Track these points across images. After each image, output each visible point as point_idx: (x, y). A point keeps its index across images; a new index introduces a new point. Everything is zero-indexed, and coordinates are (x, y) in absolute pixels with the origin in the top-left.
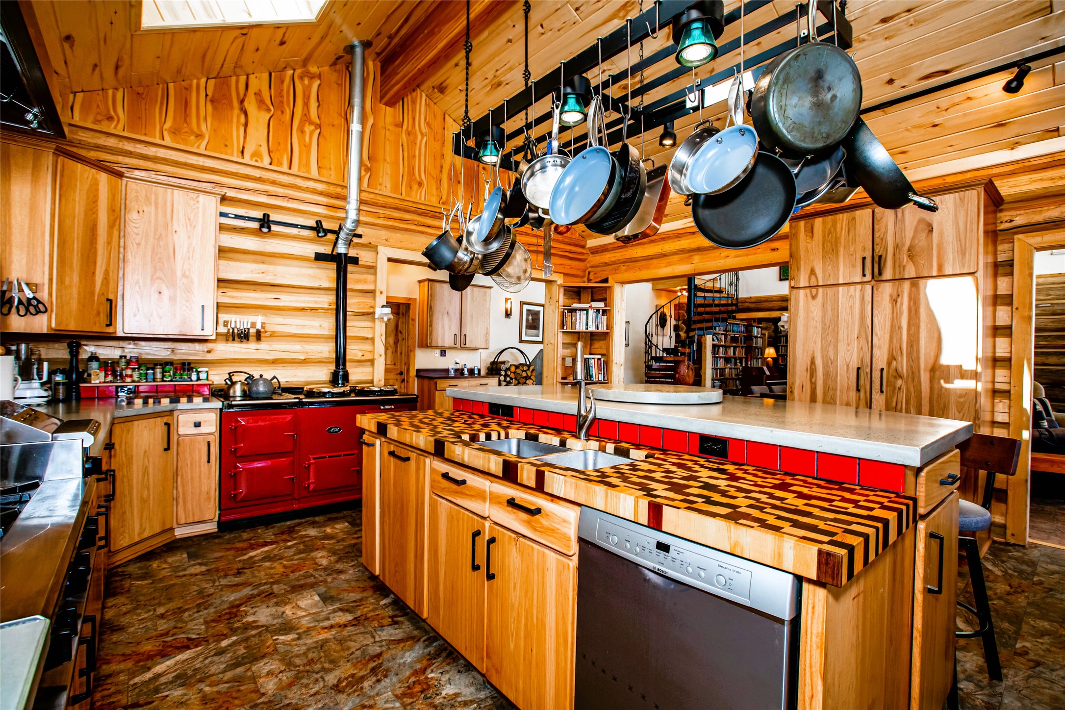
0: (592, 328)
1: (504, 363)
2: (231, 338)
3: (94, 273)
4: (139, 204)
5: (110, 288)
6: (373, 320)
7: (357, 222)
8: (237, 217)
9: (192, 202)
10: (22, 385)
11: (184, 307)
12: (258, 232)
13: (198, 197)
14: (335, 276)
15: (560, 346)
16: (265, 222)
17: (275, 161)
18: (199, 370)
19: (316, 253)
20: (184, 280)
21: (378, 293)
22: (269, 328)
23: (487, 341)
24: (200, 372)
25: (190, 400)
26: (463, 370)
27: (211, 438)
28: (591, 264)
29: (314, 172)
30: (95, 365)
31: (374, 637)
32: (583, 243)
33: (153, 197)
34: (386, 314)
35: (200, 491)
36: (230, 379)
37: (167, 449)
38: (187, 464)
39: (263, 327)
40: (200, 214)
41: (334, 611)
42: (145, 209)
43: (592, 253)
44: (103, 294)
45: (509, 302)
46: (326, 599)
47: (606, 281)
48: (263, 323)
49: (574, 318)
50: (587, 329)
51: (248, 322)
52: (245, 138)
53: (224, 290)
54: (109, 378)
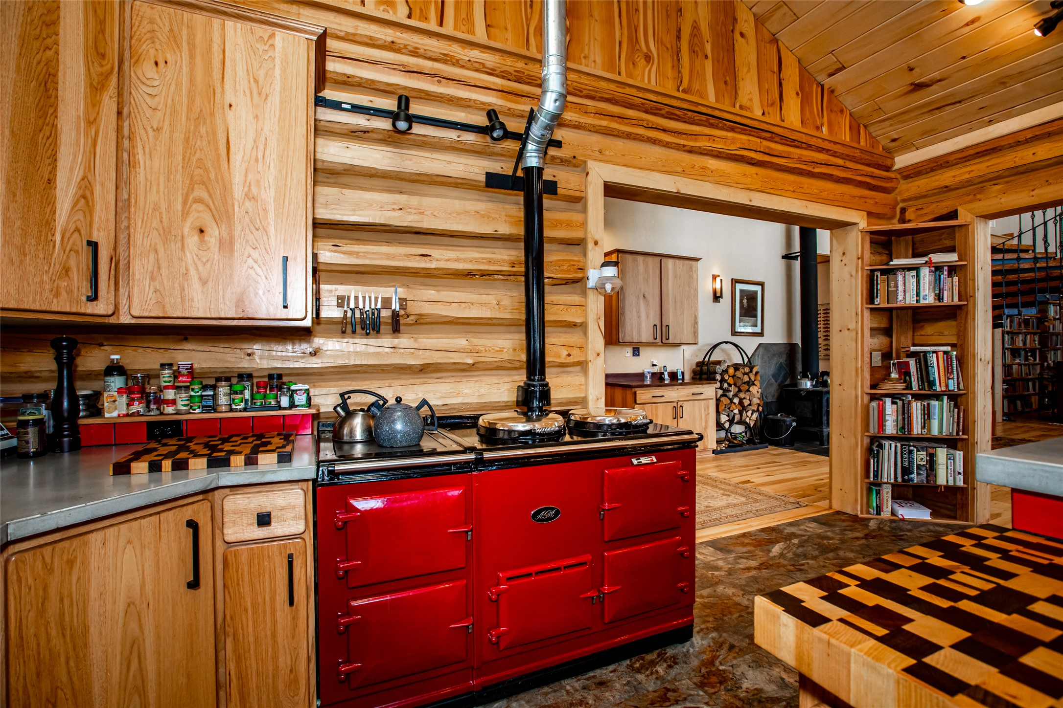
0: (929, 299)
1: (719, 363)
2: (349, 329)
3: (51, 181)
4: (158, 46)
5: (96, 219)
6: (584, 292)
8: (357, 109)
9: (261, 47)
11: (250, 261)
12: (391, 137)
13: (273, 35)
14: (522, 214)
15: (867, 333)
16: (402, 110)
17: (416, 12)
18: (293, 387)
19: (488, 175)
20: (248, 205)
21: (590, 245)
22: (415, 308)
23: (695, 333)
24: (295, 391)
25: (251, 461)
26: (663, 373)
27: (294, 547)
28: (906, 195)
29: (480, 35)
30: (117, 382)
32: (888, 162)
33: (185, 32)
34: (609, 279)
35: (276, 668)
36: (344, 405)
37: (194, 584)
38: (246, 610)
39: (402, 307)
40: (277, 72)
42: (169, 57)
43: (906, 177)
44: (77, 230)
45: (718, 280)
47: (953, 215)
48: (402, 301)
49: (892, 284)
50: (918, 301)
51: (376, 299)
53: (337, 242)
54: (137, 407)
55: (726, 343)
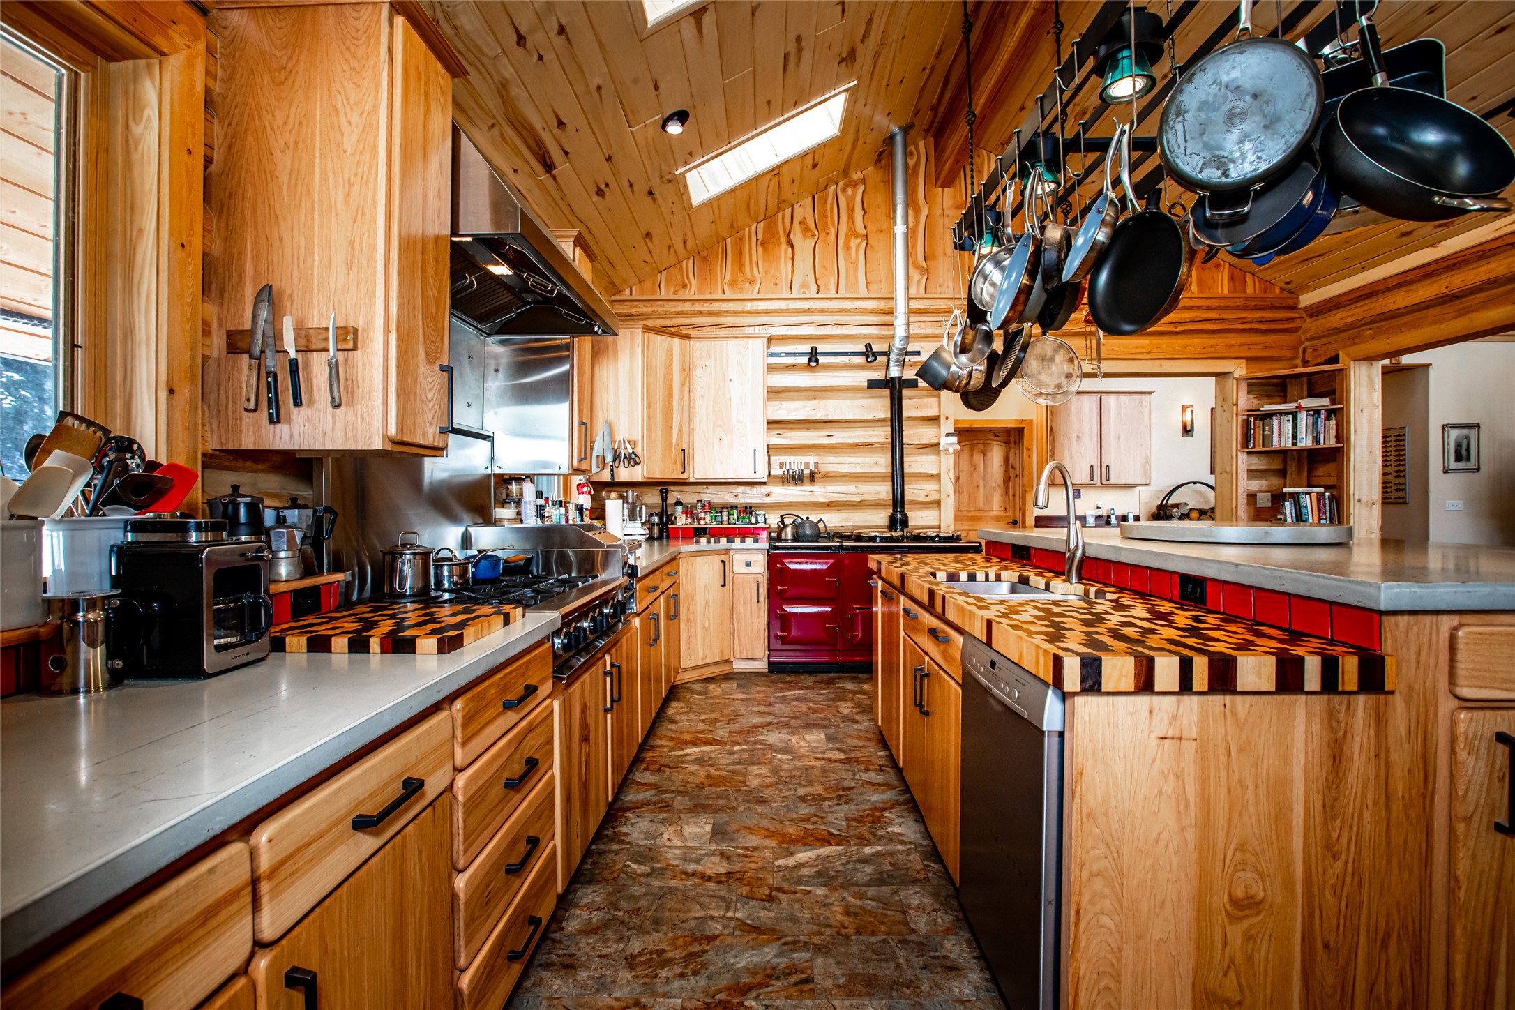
0: (1306, 442)
1: (1177, 506)
2: (787, 481)
3: (672, 427)
4: (703, 361)
5: (684, 440)
6: (938, 453)
7: (907, 338)
8: (789, 354)
9: (742, 350)
10: (631, 524)
11: (739, 452)
12: (808, 367)
13: (747, 343)
14: (889, 404)
15: (1243, 475)
16: (813, 355)
17: (822, 288)
18: (757, 513)
19: (869, 381)
20: (739, 426)
21: (942, 419)
22: (823, 468)
23: (1147, 473)
24: (758, 515)
25: (743, 541)
26: (1109, 517)
27: (760, 578)
28: (1309, 334)
29: (863, 291)
30: (679, 508)
31: (854, 775)
32: (1291, 302)
33: (713, 351)
34: (952, 444)
35: (753, 630)
36: (782, 522)
37: (724, 585)
38: (741, 601)
39: (816, 467)
40: (749, 361)
41: (832, 749)
42: (707, 364)
43: (1311, 316)
44: (679, 444)
45: (1189, 411)
46: (829, 739)
47: (1335, 359)
48: (816, 463)
49: (1267, 428)
50: (1294, 444)
51: (801, 464)
52: (793, 271)
53: (779, 431)
54: (689, 521)
55: (1195, 483)
